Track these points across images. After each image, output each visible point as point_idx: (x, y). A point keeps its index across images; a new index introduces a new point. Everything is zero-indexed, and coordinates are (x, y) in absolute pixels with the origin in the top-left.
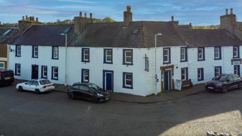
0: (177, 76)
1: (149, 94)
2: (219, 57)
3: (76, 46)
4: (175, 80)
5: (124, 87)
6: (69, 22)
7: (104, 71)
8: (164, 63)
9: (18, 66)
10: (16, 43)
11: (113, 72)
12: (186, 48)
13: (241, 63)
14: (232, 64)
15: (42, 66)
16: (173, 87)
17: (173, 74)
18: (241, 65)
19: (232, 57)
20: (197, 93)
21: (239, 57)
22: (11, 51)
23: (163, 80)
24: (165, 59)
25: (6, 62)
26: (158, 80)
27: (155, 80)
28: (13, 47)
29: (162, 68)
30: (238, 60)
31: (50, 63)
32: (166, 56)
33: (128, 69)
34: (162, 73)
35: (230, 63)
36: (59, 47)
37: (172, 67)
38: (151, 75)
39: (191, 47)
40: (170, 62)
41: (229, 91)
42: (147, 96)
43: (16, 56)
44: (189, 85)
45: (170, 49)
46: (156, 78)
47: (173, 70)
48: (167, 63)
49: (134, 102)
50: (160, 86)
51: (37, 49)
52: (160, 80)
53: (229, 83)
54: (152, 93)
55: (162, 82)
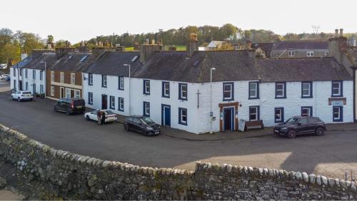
0: (243, 115)
1: (203, 132)
2: (309, 95)
3: (139, 77)
4: (239, 119)
5: (180, 123)
6: (174, 32)
7: (163, 105)
8: (224, 100)
9: (90, 95)
10: (90, 71)
11: (170, 106)
12: (258, 83)
13: (345, 104)
14: (330, 104)
15: (111, 97)
16: (237, 127)
17: (237, 113)
18: (344, 106)
19: (331, 94)
20: (261, 136)
21: (342, 95)
22: (85, 79)
23: (222, 118)
24: (226, 95)
25: (81, 90)
26: (214, 118)
27: (210, 118)
28: (86, 75)
29: (221, 106)
30: (340, 99)
31: (117, 94)
32: (228, 92)
33: (183, 105)
34: (221, 111)
35: (328, 103)
36: (125, 78)
37: (236, 104)
38: (206, 112)
39: (264, 82)
40: (233, 99)
41: (297, 136)
42: (200, 134)
43: (89, 84)
44: (260, 127)
45: (233, 84)
46: (212, 115)
47: (237, 108)
48: (229, 100)
49: (182, 139)
50: (219, 124)
51: (106, 79)
52: (218, 118)
53: (300, 127)
54: (207, 131)
55: (221, 121)
